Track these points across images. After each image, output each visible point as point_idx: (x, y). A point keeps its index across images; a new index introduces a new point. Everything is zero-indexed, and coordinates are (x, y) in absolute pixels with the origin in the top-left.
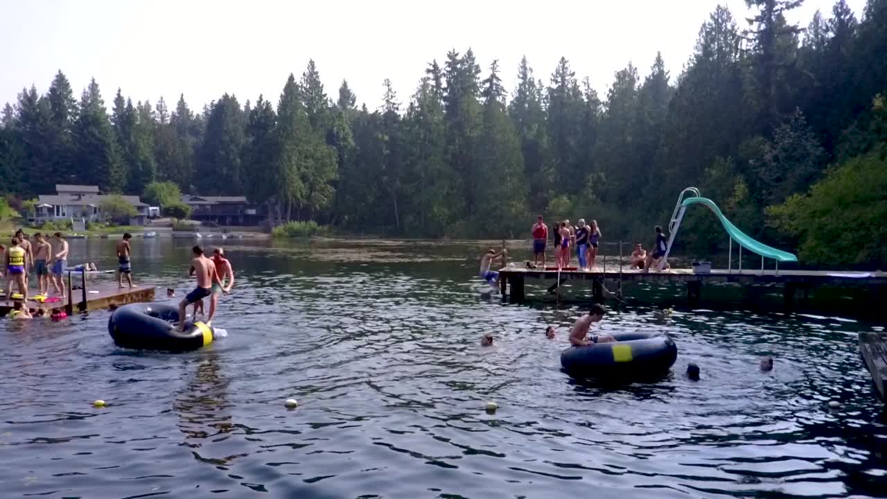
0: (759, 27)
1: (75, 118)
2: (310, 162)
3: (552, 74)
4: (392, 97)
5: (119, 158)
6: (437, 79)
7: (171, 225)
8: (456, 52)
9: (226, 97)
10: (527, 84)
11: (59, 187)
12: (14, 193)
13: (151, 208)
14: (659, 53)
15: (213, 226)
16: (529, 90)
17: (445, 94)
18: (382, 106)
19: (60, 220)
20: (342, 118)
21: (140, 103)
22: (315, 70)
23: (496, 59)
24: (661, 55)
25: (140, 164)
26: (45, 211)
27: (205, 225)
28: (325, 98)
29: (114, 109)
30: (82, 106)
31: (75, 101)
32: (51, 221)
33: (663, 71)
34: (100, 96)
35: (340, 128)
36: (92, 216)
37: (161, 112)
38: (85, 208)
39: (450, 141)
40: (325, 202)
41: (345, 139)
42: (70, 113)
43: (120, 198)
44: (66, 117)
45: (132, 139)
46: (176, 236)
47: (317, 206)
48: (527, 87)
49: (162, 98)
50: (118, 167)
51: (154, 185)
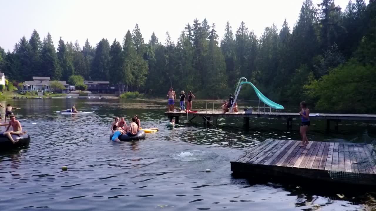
0: (322, 7)
1: (41, 49)
2: (136, 67)
3: (238, 29)
4: (170, 39)
5: (59, 66)
6: (190, 31)
7: (78, 93)
8: (197, 20)
9: (103, 40)
10: (229, 33)
11: (34, 78)
12: (16, 80)
13: (71, 86)
14: (285, 19)
15: (96, 94)
16: (230, 36)
17: (193, 38)
18: (165, 43)
19: (32, 91)
20: (151, 48)
21: (67, 43)
22: (139, 28)
23: (214, 23)
24: (286, 20)
25: (67, 68)
26: (27, 88)
27: (93, 93)
28: (143, 40)
29: (58, 45)
30: (44, 44)
31: (41, 42)
32: (29, 92)
33: (287, 27)
34: (52, 40)
35: (150, 52)
36: (46, 90)
37: (77, 46)
38: (43, 86)
39: (194, 58)
40: (143, 83)
41: (151, 57)
42: (39, 47)
43: (58, 82)
44: (37, 49)
45: (64, 57)
46: (80, 98)
47: (139, 86)
48: (229, 34)
49: (77, 40)
50: (58, 69)
51: (73, 76)
